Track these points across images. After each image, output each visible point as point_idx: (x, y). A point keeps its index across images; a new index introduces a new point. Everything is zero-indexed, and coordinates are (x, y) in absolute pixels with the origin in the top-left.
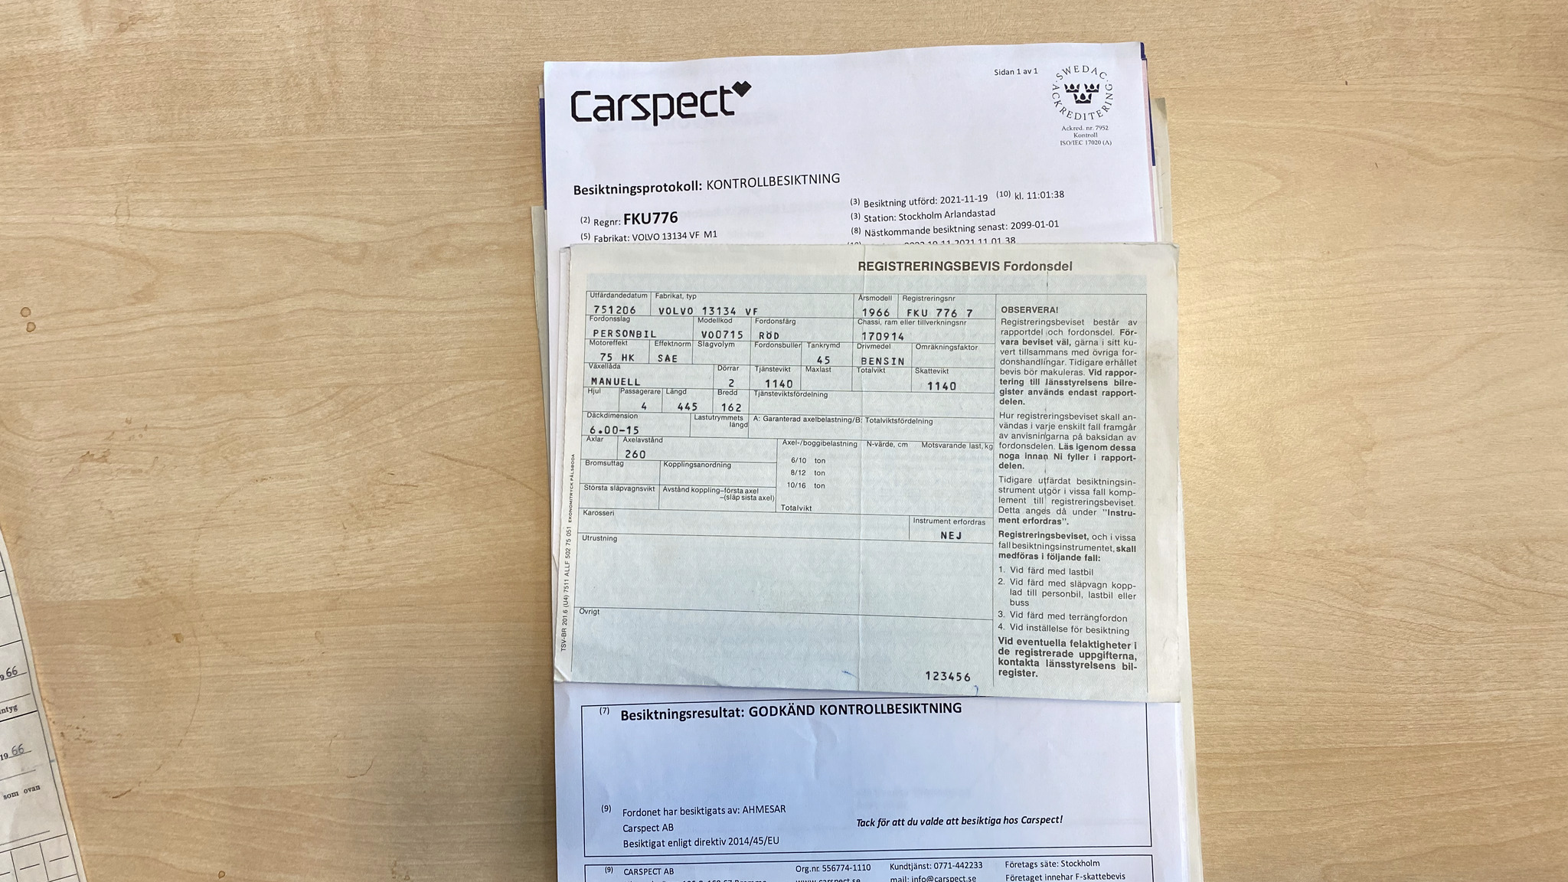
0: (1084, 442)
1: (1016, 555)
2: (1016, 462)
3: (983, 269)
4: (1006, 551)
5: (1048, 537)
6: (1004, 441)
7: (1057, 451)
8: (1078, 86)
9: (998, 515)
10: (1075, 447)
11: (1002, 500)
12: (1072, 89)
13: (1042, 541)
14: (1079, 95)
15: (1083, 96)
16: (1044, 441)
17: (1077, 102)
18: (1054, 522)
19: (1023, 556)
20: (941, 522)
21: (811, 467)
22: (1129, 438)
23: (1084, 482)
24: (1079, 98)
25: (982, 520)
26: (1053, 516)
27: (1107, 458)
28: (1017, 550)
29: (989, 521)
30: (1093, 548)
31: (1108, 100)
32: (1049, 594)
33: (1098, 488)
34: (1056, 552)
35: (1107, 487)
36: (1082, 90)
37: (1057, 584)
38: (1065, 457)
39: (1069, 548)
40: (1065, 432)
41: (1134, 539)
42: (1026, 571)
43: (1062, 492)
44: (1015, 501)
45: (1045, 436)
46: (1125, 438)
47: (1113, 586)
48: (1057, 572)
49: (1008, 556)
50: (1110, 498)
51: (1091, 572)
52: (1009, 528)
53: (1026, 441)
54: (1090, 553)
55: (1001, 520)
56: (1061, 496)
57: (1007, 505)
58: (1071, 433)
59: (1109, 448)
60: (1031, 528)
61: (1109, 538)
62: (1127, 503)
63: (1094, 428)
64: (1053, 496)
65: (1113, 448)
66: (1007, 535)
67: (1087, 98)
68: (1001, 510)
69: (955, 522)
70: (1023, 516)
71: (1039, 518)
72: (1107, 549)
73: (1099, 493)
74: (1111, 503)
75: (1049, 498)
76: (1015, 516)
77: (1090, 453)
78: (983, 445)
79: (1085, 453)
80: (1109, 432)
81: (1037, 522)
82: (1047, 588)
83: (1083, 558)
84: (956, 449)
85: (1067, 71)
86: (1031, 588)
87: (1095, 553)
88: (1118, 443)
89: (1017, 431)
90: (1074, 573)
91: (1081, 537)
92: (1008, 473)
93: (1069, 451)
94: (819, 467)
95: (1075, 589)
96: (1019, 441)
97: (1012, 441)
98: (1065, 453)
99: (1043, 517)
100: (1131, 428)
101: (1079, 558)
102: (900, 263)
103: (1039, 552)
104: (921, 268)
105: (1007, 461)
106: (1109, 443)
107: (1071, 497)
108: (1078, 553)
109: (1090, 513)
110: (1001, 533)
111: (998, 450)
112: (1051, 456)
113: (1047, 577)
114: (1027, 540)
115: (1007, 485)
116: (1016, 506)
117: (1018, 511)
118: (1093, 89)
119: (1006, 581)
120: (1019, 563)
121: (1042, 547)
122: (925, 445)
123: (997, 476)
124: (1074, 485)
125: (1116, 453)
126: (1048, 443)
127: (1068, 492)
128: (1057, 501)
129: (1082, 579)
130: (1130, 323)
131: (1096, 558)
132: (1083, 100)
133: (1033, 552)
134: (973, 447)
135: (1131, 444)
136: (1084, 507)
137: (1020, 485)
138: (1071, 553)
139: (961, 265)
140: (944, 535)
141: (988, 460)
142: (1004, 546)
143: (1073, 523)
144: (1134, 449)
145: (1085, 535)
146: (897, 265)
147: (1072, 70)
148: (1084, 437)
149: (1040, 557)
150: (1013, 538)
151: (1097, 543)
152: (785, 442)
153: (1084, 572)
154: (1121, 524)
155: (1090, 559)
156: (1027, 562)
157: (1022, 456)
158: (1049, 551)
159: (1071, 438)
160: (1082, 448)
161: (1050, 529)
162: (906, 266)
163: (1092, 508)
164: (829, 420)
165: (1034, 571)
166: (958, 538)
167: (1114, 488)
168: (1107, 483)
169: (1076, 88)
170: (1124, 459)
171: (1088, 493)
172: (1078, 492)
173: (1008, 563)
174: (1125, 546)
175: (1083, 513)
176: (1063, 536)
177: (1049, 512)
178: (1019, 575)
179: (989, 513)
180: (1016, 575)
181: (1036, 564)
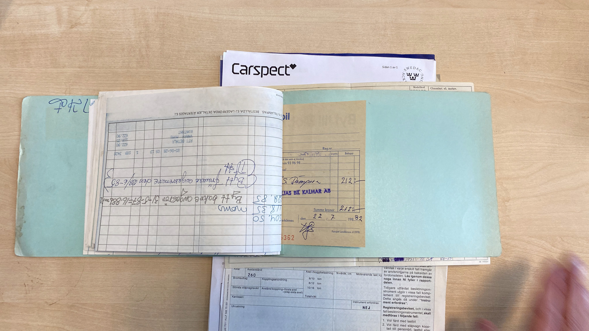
0: (414, 275)
1: (389, 315)
2: (390, 281)
4: (385, 314)
5: (401, 309)
6: (386, 273)
7: (404, 278)
8: (411, 74)
9: (383, 301)
10: (410, 276)
11: (385, 295)
12: (409, 75)
13: (399, 310)
14: (411, 77)
15: (413, 78)
16: (399, 274)
17: (411, 79)
18: (403, 303)
19: (392, 316)
20: (363, 303)
21: (316, 281)
22: (429, 274)
23: (413, 289)
24: (411, 78)
25: (377, 302)
26: (402, 301)
27: (422, 281)
28: (390, 313)
29: (380, 303)
30: (416, 313)
31: (421, 80)
32: (400, 329)
33: (418, 291)
34: (403, 314)
35: (421, 291)
36: (413, 75)
37: (403, 326)
38: (407, 280)
39: (408, 313)
40: (407, 271)
42: (392, 321)
43: (406, 292)
44: (389, 295)
45: (400, 272)
46: (428, 274)
47: (423, 327)
48: (403, 321)
49: (386, 315)
50: (422, 295)
51: (415, 322)
52: (387, 305)
53: (394, 274)
54: (415, 315)
55: (384, 302)
56: (405, 294)
57: (386, 297)
58: (409, 271)
59: (422, 277)
60: (394, 305)
61: (421, 309)
62: (428, 297)
63: (417, 270)
64: (403, 294)
65: (424, 277)
66: (386, 308)
67: (414, 78)
68: (384, 299)
69: (368, 303)
70: (392, 301)
71: (397, 302)
72: (421, 313)
73: (418, 293)
74: (423, 297)
75: (401, 295)
76: (389, 301)
77: (415, 278)
78: (378, 275)
79: (414, 278)
80: (423, 271)
81: (397, 303)
82: (400, 327)
83: (412, 317)
84: (368, 276)
85: (408, 68)
86: (394, 327)
87: (417, 315)
88: (425, 275)
89: (390, 270)
90: (409, 322)
91: (412, 309)
92: (387, 285)
93: (408, 278)
94: (319, 282)
95: (409, 328)
96: (391, 274)
97: (388, 274)
98: (407, 278)
99: (399, 301)
100: (430, 270)
101: (411, 316)
103: (397, 314)
105: (387, 281)
106: (422, 275)
107: (408, 294)
108: (411, 315)
109: (415, 300)
110: (384, 307)
111: (384, 277)
112: (402, 279)
113: (400, 323)
114: (394, 310)
115: (387, 290)
116: (390, 297)
117: (390, 299)
118: (416, 75)
119: (385, 324)
120: (390, 318)
121: (398, 312)
122: (357, 274)
123: (383, 286)
124: (410, 290)
125: (425, 279)
126: (401, 275)
127: (408, 292)
128: (404, 296)
129: (412, 324)
131: (417, 316)
132: (413, 79)
133: (395, 314)
134: (375, 275)
135: (430, 276)
136: (413, 298)
137: (391, 290)
138: (408, 315)
140: (364, 308)
141: (380, 280)
142: (385, 312)
143: (409, 304)
144: (431, 278)
145: (413, 308)
147: (410, 68)
148: (414, 273)
149: (397, 316)
150: (388, 309)
151: (417, 311)
152: (307, 271)
153: (412, 321)
154: (425, 305)
155: (415, 317)
156: (393, 318)
157: (392, 279)
158: (400, 314)
159: (409, 273)
160: (413, 277)
161: (401, 306)
163: (416, 298)
165: (395, 321)
166: (369, 309)
167: (424, 291)
168: (422, 289)
169: (410, 74)
170: (427, 281)
171: (415, 293)
172: (411, 293)
173: (386, 318)
174: (427, 312)
175: (413, 300)
176: (406, 309)
177: (401, 300)
178: (390, 323)
179: (380, 300)
180: (389, 323)
181: (396, 318)
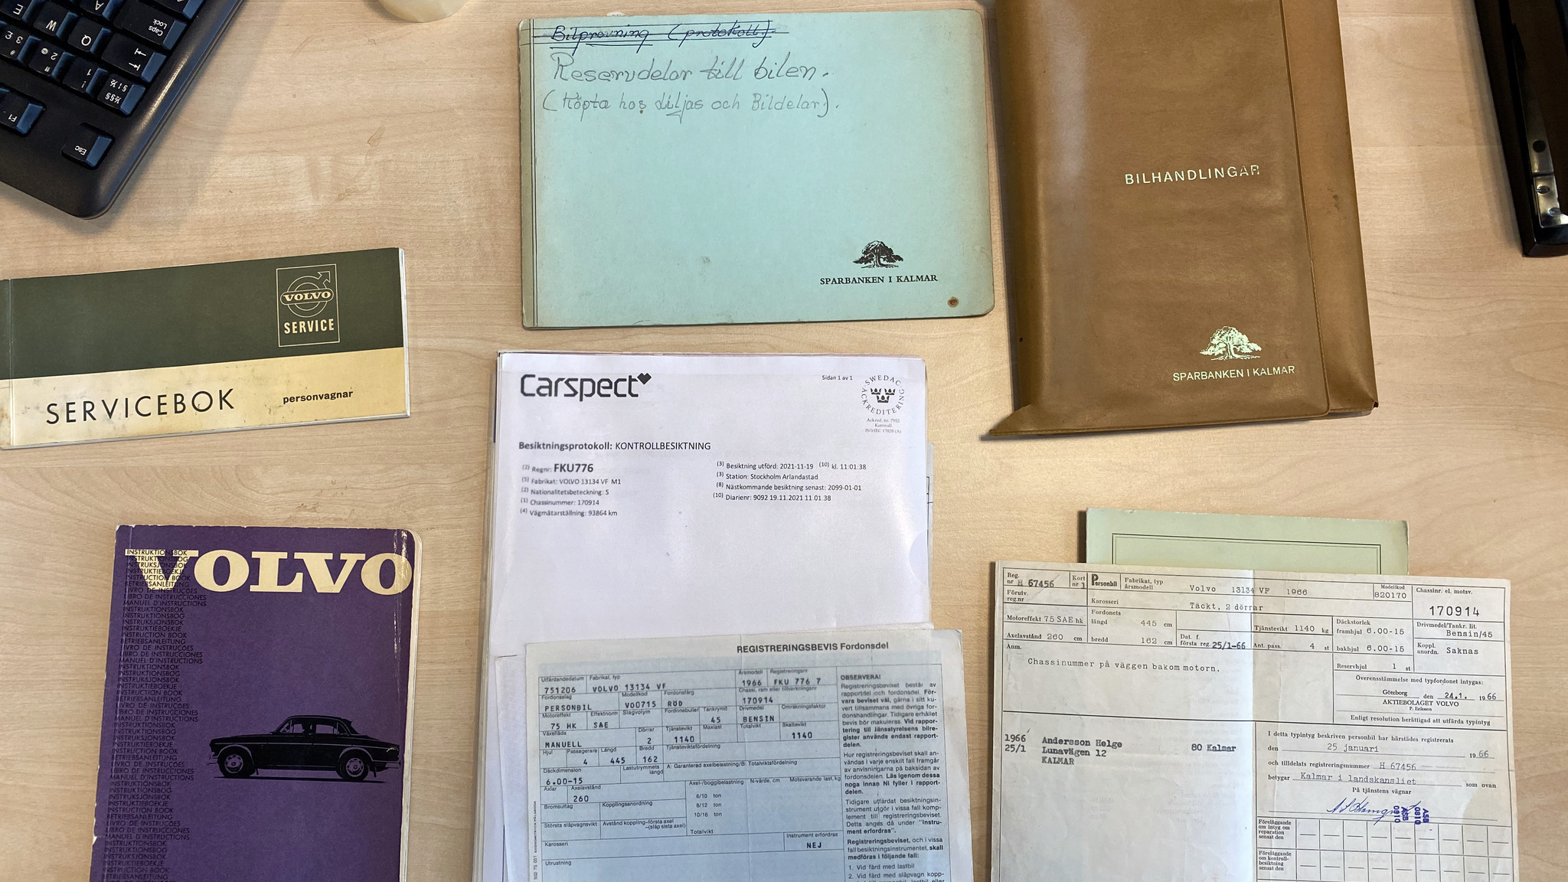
0: (904, 772)
2: (857, 789)
3: (826, 649)
4: (853, 854)
5: (882, 842)
6: (848, 774)
7: (886, 780)
9: (846, 829)
10: (897, 776)
11: (849, 817)
13: (878, 845)
16: (875, 773)
18: (886, 831)
19: (865, 857)
20: (807, 836)
21: (711, 801)
22: (935, 768)
23: (905, 801)
25: (835, 833)
26: (885, 827)
27: (920, 783)
28: (861, 853)
29: (840, 834)
30: (914, 849)
33: (915, 804)
34: (888, 853)
35: (921, 804)
37: (890, 876)
38: (891, 783)
39: (897, 849)
40: (890, 765)
41: (941, 840)
42: (867, 868)
43: (890, 809)
44: (858, 817)
45: (876, 769)
46: (932, 768)
47: (928, 875)
48: (889, 867)
49: (855, 858)
50: (924, 812)
51: (913, 866)
52: (855, 837)
53: (864, 773)
54: (912, 852)
55: (849, 832)
56: (890, 812)
57: (852, 821)
58: (894, 766)
59: (921, 776)
60: (870, 836)
61: (924, 840)
62: (936, 815)
63: (910, 761)
64: (885, 813)
65: (924, 775)
66: (853, 842)
68: (849, 825)
69: (816, 835)
70: (864, 828)
71: (875, 829)
72: (923, 848)
73: (916, 809)
74: (924, 815)
75: (882, 814)
76: (859, 828)
77: (908, 779)
78: (833, 778)
79: (904, 780)
80: (921, 764)
81: (874, 831)
83: (907, 856)
84: (814, 782)
87: (915, 851)
88: (927, 772)
89: (857, 766)
90: (900, 867)
91: (905, 841)
92: (852, 797)
93: (893, 779)
94: (717, 801)
95: (903, 879)
96: (859, 773)
97: (854, 774)
98: (891, 780)
99: (878, 828)
100: (936, 761)
101: (904, 856)
102: (767, 646)
103: (876, 853)
104: (782, 649)
105: (851, 789)
106: (921, 772)
107: (896, 812)
108: (903, 852)
109: (910, 823)
110: (849, 841)
111: (844, 781)
112: (881, 783)
113: (882, 871)
114: (868, 845)
115: (852, 806)
116: (859, 821)
117: (860, 825)
119: (854, 875)
120: (862, 862)
121: (878, 849)
122: (792, 779)
123: (844, 799)
124: (898, 804)
125: (926, 779)
126: (879, 774)
127: (894, 808)
128: (887, 816)
129: (907, 871)
130: (931, 685)
131: (915, 855)
133: (871, 853)
134: (827, 779)
135: (936, 772)
136: (906, 819)
137: (861, 806)
138: (898, 853)
139: (810, 647)
140: (809, 845)
141: (837, 788)
142: (852, 851)
143: (899, 831)
144: (938, 775)
145: (908, 839)
146: (765, 648)
148: (904, 769)
149: (877, 857)
150: (857, 844)
151: (916, 845)
152: (691, 783)
153: (907, 866)
154: (932, 831)
156: (868, 862)
157: (861, 784)
158: (883, 852)
159: (895, 769)
160: (902, 777)
161: (883, 836)
162: (771, 649)
163: (911, 819)
164: (722, 765)
165: (873, 868)
166: (819, 847)
167: (926, 805)
168: (921, 801)
170: (931, 783)
171: (908, 809)
172: (901, 808)
173: (855, 863)
174: (936, 846)
175: (905, 823)
176: (892, 841)
177: (881, 824)
178: (863, 872)
179: (840, 828)
180: (861, 871)
181: (874, 862)
